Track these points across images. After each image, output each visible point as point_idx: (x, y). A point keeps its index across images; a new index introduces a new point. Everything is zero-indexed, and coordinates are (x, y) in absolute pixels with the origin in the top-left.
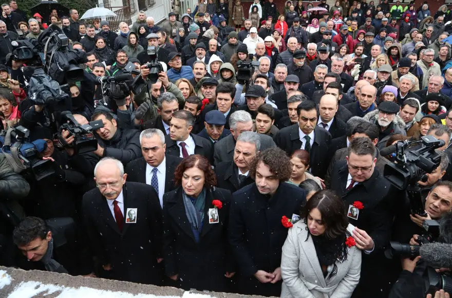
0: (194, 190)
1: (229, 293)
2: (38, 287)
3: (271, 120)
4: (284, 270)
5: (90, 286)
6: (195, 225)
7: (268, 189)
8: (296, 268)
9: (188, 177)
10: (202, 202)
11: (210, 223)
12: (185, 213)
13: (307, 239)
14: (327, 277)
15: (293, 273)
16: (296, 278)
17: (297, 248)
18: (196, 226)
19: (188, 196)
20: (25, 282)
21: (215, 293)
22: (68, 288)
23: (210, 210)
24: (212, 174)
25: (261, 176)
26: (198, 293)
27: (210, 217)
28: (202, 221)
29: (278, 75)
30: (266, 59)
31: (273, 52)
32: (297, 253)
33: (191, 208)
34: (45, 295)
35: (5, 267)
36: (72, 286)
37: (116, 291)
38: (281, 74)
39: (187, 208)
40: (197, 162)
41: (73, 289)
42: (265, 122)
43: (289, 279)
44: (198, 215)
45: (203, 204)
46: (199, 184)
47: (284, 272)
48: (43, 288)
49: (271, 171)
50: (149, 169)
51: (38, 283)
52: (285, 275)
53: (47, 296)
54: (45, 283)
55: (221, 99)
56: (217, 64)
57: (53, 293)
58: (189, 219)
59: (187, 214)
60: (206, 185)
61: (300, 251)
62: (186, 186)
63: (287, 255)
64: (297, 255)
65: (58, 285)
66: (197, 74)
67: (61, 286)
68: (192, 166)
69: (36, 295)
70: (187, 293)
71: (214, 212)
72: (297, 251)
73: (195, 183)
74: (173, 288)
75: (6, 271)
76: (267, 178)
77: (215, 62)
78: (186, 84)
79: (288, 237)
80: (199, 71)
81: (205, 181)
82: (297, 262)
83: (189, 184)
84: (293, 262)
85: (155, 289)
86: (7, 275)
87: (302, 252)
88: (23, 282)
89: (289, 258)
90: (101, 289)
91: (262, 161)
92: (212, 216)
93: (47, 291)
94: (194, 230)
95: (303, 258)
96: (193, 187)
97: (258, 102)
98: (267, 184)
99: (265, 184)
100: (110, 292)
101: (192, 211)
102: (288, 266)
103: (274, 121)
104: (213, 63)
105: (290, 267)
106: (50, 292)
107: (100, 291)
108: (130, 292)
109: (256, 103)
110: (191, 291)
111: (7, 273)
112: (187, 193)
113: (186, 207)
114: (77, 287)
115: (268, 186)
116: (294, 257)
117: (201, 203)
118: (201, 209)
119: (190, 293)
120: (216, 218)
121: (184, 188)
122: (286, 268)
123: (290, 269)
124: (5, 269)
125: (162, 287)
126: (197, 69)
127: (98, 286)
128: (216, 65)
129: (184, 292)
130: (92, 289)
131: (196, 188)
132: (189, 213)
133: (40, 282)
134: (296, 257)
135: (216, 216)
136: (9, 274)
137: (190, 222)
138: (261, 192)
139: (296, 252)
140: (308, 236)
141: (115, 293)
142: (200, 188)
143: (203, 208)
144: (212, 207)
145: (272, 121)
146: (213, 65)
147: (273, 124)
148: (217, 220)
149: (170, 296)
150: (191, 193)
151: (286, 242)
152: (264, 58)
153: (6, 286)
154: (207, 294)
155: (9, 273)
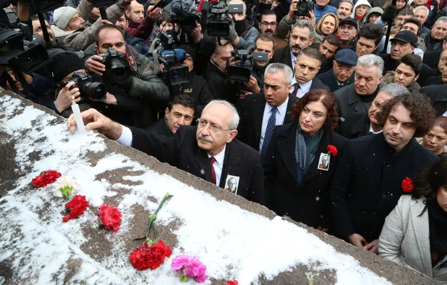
0: (312, 127)
1: (332, 236)
2: (125, 161)
3: (414, 74)
4: (382, 243)
5: (174, 176)
6: (301, 166)
7: (401, 139)
8: (398, 245)
9: (309, 111)
10: (316, 144)
11: (318, 168)
12: (295, 150)
13: (422, 214)
14: (436, 267)
15: (393, 250)
16: (395, 256)
17: (405, 222)
18: (303, 167)
19: (303, 132)
20: (116, 153)
21: (314, 229)
22: (152, 171)
23: (322, 155)
24: (336, 116)
25: (396, 121)
26: (292, 222)
27: (320, 162)
28: (310, 163)
29: (437, 30)
30: (424, 9)
31: (431, 6)
32: (404, 229)
33: (302, 146)
34: (129, 170)
35: (104, 136)
36: (156, 170)
37: (200, 189)
38: (441, 31)
39: (298, 145)
40: (322, 97)
41: (157, 174)
42: (407, 75)
43: (386, 255)
44: (308, 156)
45: (316, 146)
46: (319, 122)
47: (381, 245)
48: (130, 163)
49: (412, 116)
50: (268, 109)
51: (126, 158)
52: (382, 248)
53: (131, 172)
54: (132, 160)
55: (362, 44)
56: (364, 8)
57: (137, 172)
58: (297, 158)
59: (296, 152)
60: (326, 126)
61: (407, 226)
62: (304, 121)
63: (389, 227)
64: (402, 230)
65: (144, 165)
66: (340, 14)
67: (146, 167)
68: (316, 100)
69: (122, 168)
70: (278, 218)
71: (326, 158)
72: (405, 226)
73: (315, 119)
74: (264, 207)
75: (103, 139)
76: (405, 124)
77: (362, 6)
78: (333, 18)
79: (396, 207)
80: (344, 10)
81: (326, 121)
82: (400, 239)
83: (308, 119)
84: (395, 238)
85: (243, 201)
86: (104, 143)
87: (410, 228)
88: (114, 153)
89: (391, 230)
90: (183, 182)
91: (401, 103)
92: (323, 161)
93: (131, 168)
94: (298, 171)
95: (410, 235)
96: (310, 124)
97: (405, 50)
98: (402, 132)
99: (399, 132)
100: (192, 188)
101: (302, 150)
102: (388, 240)
103: (418, 77)
104: (359, 7)
105: (390, 241)
106: (134, 170)
107: (182, 184)
108: (213, 195)
109: (401, 50)
110: (285, 218)
111: (104, 141)
112: (303, 128)
113: (296, 144)
114: (161, 173)
115: (401, 135)
116: (399, 232)
117: (314, 144)
118: (313, 150)
119: (283, 219)
120: (326, 165)
121: (300, 122)
122: (385, 241)
123: (388, 243)
124: (103, 138)
125: (251, 202)
126: (342, 8)
127: (182, 178)
128: (362, 9)
129: (275, 216)
130: (175, 180)
131: (314, 125)
132: (299, 151)
133: (128, 157)
134: (401, 232)
135: (327, 162)
136: (105, 143)
137: (297, 161)
138: (389, 141)
139: (402, 226)
140: (423, 212)
141: (197, 191)
142: (319, 126)
143: (315, 150)
144: (325, 152)
145: (416, 76)
146: (359, 9)
147: (416, 79)
148: (327, 167)
149: (258, 215)
150: (307, 130)
151: (392, 213)
152: (421, 9)
153: (100, 152)
154: (303, 227)
155: (105, 141)
